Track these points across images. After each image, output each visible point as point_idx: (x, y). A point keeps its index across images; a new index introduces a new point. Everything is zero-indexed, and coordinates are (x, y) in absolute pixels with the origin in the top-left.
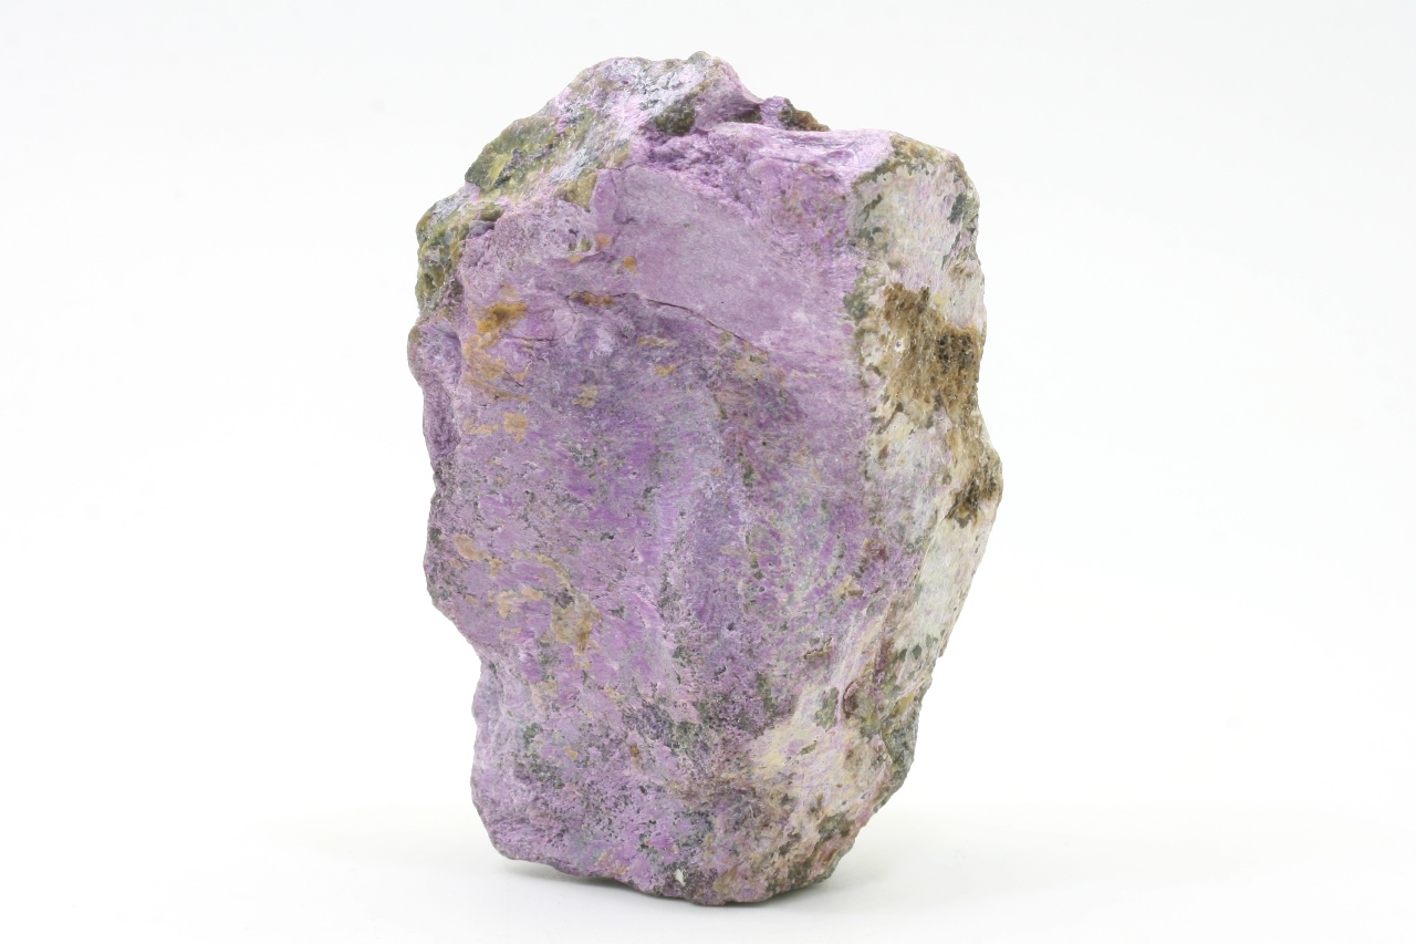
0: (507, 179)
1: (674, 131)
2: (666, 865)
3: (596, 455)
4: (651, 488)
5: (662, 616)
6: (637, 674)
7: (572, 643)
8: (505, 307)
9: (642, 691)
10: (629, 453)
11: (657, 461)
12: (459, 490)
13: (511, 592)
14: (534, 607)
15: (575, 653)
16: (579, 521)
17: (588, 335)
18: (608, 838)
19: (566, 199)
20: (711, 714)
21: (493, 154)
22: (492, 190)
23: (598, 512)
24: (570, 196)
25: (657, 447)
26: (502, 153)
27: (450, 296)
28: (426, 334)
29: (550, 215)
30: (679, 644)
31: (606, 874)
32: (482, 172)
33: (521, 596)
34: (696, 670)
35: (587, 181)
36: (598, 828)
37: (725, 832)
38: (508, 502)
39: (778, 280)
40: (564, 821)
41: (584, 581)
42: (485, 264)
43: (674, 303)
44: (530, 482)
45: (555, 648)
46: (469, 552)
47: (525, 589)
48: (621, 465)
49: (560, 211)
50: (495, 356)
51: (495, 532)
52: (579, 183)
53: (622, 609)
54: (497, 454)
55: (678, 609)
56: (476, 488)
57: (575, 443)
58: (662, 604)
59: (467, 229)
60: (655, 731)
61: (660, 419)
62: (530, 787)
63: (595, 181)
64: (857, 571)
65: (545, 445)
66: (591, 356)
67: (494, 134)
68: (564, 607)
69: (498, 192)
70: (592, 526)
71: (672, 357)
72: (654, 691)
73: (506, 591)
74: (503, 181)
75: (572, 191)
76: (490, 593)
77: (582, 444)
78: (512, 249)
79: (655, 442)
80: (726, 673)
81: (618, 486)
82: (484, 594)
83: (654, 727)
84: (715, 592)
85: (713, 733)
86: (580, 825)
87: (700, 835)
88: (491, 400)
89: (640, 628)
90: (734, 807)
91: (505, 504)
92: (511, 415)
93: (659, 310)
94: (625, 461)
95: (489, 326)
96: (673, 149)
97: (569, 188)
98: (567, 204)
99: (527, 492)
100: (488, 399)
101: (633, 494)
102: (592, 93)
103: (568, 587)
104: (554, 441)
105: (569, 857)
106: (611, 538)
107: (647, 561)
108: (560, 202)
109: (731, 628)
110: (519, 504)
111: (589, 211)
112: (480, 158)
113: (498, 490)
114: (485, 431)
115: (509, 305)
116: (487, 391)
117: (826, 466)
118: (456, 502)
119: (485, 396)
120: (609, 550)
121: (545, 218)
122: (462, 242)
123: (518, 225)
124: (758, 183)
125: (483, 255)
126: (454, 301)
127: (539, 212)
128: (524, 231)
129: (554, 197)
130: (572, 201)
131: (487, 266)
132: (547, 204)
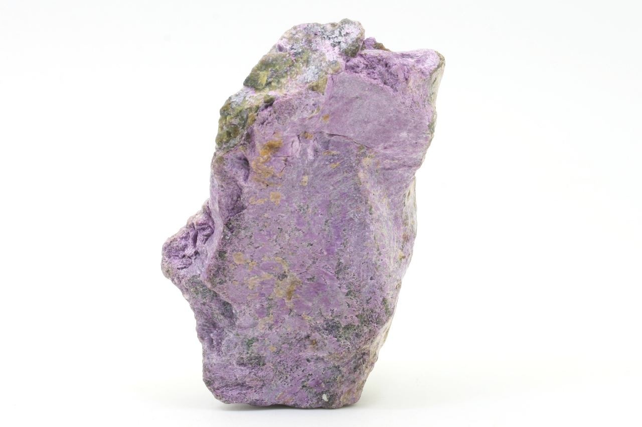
0: (270, 83)
1: (351, 55)
2: (317, 393)
3: (308, 208)
4: (328, 220)
5: (338, 278)
6: (322, 306)
7: (284, 297)
8: (273, 143)
9: (324, 314)
10: (319, 205)
11: (330, 207)
12: (243, 232)
13: (256, 277)
14: (266, 282)
15: (286, 301)
16: (299, 239)
17: (304, 153)
18: (283, 385)
19: (313, 90)
20: (366, 319)
21: (258, 72)
22: (263, 88)
23: (307, 234)
24: (315, 88)
25: (330, 201)
26: (263, 71)
27: (244, 140)
28: (227, 159)
29: (305, 98)
30: (349, 290)
31: (281, 403)
32: (255, 81)
33: (261, 277)
34: (358, 300)
35: (323, 80)
36: (279, 382)
37: (349, 373)
38: (269, 235)
39: (396, 119)
40: (263, 381)
41: (296, 267)
42: (269, 123)
43: (340, 134)
44: (281, 223)
45: (276, 300)
46: (239, 260)
47: (264, 274)
48: (316, 211)
49: (310, 95)
50: (268, 166)
51: (258, 249)
52: (319, 82)
53: (313, 278)
54: (266, 212)
55: (348, 274)
56: (253, 229)
57: (300, 203)
58: (338, 273)
59: (258, 108)
60: (327, 332)
61: (331, 188)
62: (245, 368)
63: (327, 80)
64: (401, 247)
65: (288, 205)
66: (306, 162)
67: (255, 62)
68: (281, 280)
69: (267, 89)
70: (305, 240)
71: (338, 159)
72: (332, 313)
73: (254, 276)
74: (269, 84)
75: (317, 86)
76: (245, 278)
77: (303, 203)
78: (286, 115)
79: (329, 199)
80: (372, 300)
81: (315, 221)
82: (243, 280)
83: (326, 330)
84: (363, 264)
85: (365, 328)
86: (271, 382)
87: (335, 377)
88: (265, 187)
89: (324, 285)
90: (353, 361)
91: (267, 235)
92: (274, 193)
93: (332, 138)
94: (318, 209)
95: (266, 152)
96: (355, 64)
97: (314, 84)
98: (313, 92)
99: (279, 228)
100: (263, 186)
101: (320, 224)
102: (302, 40)
103: (287, 271)
104: (292, 203)
105: (264, 398)
106: (312, 245)
107: (329, 254)
108: (310, 92)
109: (371, 279)
110: (274, 234)
111: (323, 95)
112: (251, 74)
113: (264, 229)
114: (260, 202)
115: (275, 142)
116: (263, 182)
117: (392, 202)
118: (240, 237)
119: (262, 185)
120: (310, 251)
121: (303, 99)
122: (256, 114)
123: (290, 104)
124: (396, 76)
125: (267, 119)
126: (246, 142)
127: (301, 96)
128: (293, 106)
129: (307, 89)
130: (316, 90)
131: (270, 124)
132: (304, 92)
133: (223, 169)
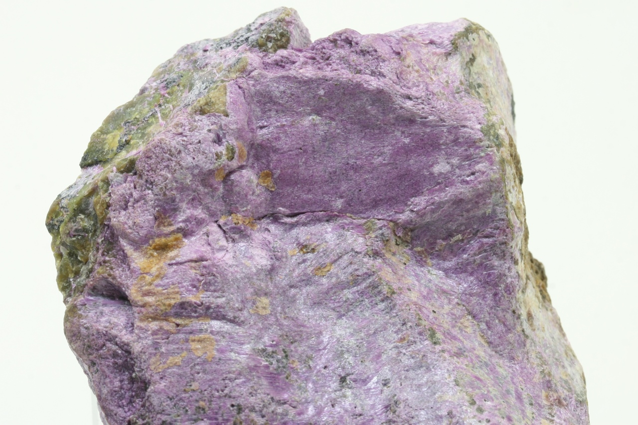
3: (287, 356)
19: (202, 112)
24: (206, 109)
27: (103, 254)
29: (191, 130)
35: (219, 92)
49: (200, 123)
50: (166, 286)
52: (212, 97)
54: (192, 380)
63: (226, 89)
75: (208, 104)
78: (163, 173)
88: (173, 330)
92: (196, 337)
95: (152, 262)
97: (202, 103)
98: (204, 116)
99: (233, 406)
100: (169, 327)
108: (197, 117)
111: (227, 114)
114: (174, 363)
116: (167, 320)
119: (167, 326)
121: (187, 133)
122: (107, 194)
123: (163, 149)
124: (373, 53)
125: (131, 195)
126: (107, 258)
127: (180, 130)
128: (170, 150)
129: (191, 115)
130: (209, 112)
131: (139, 204)
132: (186, 122)
133: (80, 325)
